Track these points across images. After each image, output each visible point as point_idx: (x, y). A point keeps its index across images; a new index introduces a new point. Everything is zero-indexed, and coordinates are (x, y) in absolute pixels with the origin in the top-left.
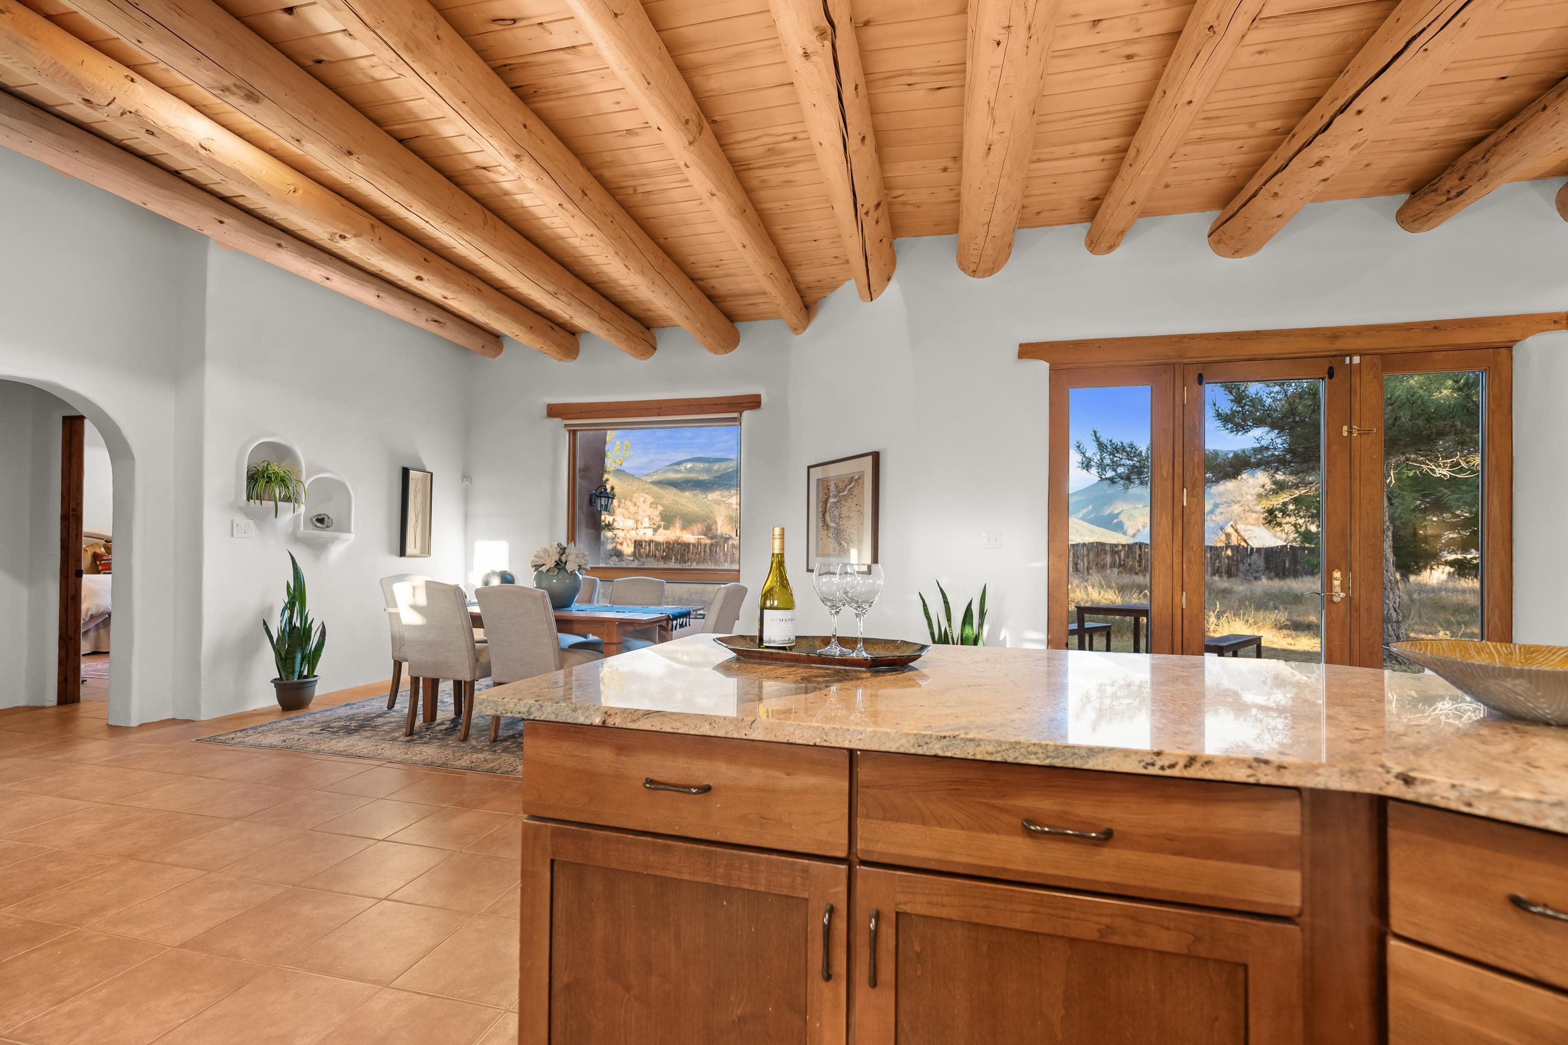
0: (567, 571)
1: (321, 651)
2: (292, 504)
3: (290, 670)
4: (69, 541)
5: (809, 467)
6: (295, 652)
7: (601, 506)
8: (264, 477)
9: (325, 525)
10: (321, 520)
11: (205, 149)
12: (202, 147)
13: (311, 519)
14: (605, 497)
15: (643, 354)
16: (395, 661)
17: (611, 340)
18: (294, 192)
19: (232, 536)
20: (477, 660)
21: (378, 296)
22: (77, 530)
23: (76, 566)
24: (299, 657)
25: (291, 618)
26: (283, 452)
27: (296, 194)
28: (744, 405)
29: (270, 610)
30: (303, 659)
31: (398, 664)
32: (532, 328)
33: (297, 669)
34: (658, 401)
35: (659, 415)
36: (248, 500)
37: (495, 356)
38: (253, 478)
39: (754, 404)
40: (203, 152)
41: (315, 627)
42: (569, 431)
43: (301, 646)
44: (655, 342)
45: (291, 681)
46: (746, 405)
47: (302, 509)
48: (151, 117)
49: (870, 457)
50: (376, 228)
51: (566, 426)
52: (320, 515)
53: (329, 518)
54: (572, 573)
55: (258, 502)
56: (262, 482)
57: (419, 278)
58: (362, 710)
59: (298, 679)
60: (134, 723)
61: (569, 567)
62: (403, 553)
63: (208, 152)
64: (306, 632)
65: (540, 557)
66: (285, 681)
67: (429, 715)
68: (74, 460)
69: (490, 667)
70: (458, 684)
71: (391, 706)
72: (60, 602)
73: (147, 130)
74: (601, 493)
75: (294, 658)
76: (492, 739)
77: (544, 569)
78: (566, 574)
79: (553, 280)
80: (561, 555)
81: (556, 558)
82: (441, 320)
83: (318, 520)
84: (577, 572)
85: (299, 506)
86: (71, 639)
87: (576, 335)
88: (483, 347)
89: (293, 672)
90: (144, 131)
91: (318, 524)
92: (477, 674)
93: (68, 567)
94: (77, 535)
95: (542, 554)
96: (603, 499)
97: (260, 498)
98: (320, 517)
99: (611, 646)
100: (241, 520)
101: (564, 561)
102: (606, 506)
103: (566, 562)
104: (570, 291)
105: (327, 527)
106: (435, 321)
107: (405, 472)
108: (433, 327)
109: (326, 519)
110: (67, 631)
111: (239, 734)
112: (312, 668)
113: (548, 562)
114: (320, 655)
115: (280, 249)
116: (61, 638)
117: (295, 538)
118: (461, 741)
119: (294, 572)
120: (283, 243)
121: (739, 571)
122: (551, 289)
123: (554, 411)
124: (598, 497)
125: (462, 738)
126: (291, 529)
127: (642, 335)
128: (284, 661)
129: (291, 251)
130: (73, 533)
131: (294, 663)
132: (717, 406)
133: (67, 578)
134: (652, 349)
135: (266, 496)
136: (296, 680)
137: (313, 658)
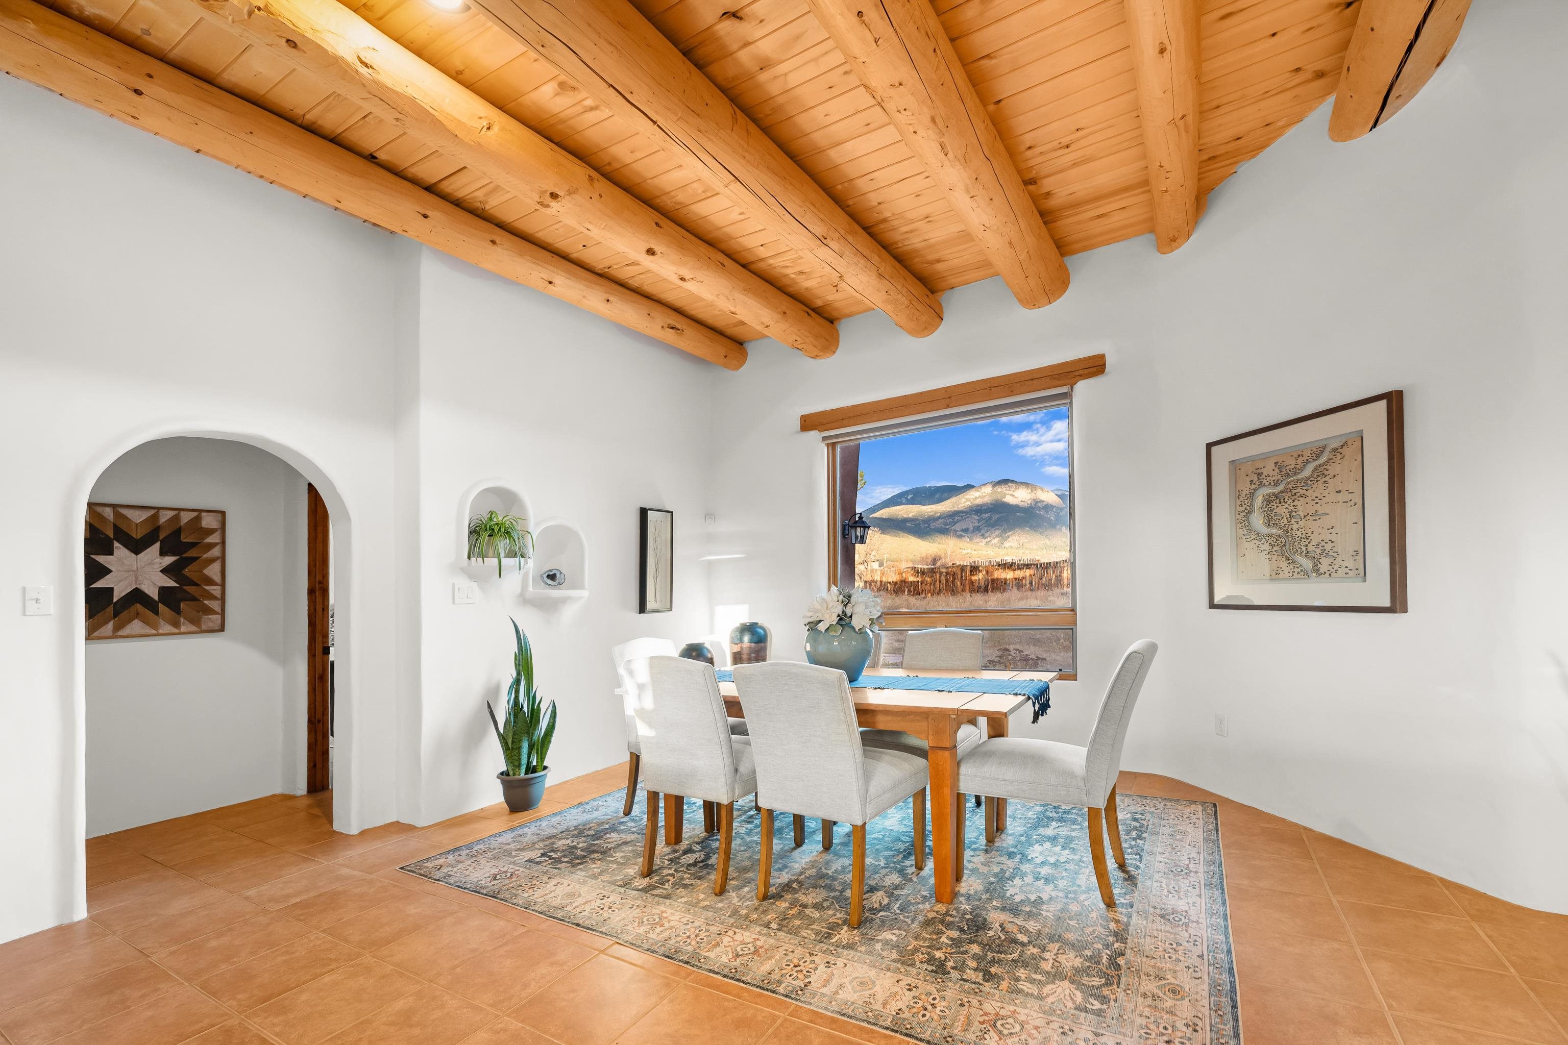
0: (853, 628)
1: (551, 736)
2: (517, 559)
3: (516, 763)
4: (315, 617)
5: (1209, 446)
6: (520, 741)
7: (857, 537)
8: (486, 530)
9: (557, 581)
10: (552, 577)
11: (366, 65)
12: (362, 62)
13: (542, 576)
14: (861, 527)
15: (926, 328)
16: (631, 753)
17: (889, 308)
18: (489, 128)
19: (454, 603)
20: (736, 770)
21: (608, 301)
22: (323, 604)
23: (323, 643)
24: (525, 745)
25: (517, 697)
26: (508, 497)
27: (490, 133)
28: (1077, 373)
29: (496, 690)
30: (531, 747)
31: (635, 757)
32: (785, 313)
33: (524, 761)
34: (946, 389)
35: (948, 407)
36: (469, 558)
37: (737, 368)
38: (475, 532)
39: (1094, 369)
40: (363, 70)
41: (543, 707)
42: (828, 445)
43: (528, 733)
44: (942, 311)
45: (517, 777)
46: (1081, 372)
47: (531, 563)
48: (287, 15)
49: (1383, 404)
50: (596, 181)
51: (824, 439)
52: (551, 570)
53: (561, 573)
54: (862, 632)
55: (480, 559)
56: (485, 536)
57: (651, 252)
58: (595, 814)
59: (526, 773)
60: (354, 831)
61: (857, 623)
62: (642, 609)
63: (370, 71)
64: (535, 713)
65: (816, 611)
66: (511, 777)
67: (673, 835)
68: (320, 529)
69: (754, 779)
70: (709, 806)
71: (628, 812)
72: (308, 683)
73: (288, 41)
74: (856, 522)
75: (519, 748)
76: (761, 896)
77: (822, 627)
78: (853, 634)
79: (822, 216)
80: (846, 606)
81: (839, 609)
82: (678, 326)
83: (548, 576)
84: (868, 631)
85: (526, 562)
86: (319, 721)
87: (835, 323)
88: (726, 357)
89: (519, 766)
90: (284, 40)
91: (550, 582)
92: (736, 794)
93: (315, 643)
94: (323, 610)
95: (818, 606)
96: (858, 529)
97: (483, 555)
98: (551, 573)
99: (941, 753)
100: (462, 582)
101: (849, 615)
102: (862, 537)
103: (851, 616)
104: (843, 232)
105: (559, 584)
106: (672, 328)
107: (643, 512)
108: (670, 335)
109: (558, 575)
110: (315, 713)
111: (451, 857)
112: (542, 758)
113: (827, 616)
114: (550, 742)
115: (495, 247)
116: (310, 721)
117: (524, 600)
118: (716, 895)
119: (518, 643)
120: (498, 240)
121: (1073, 610)
122: (819, 230)
123: (809, 423)
124: (852, 527)
125: (717, 890)
126: (519, 590)
127: (927, 300)
128: (511, 750)
129: (507, 249)
130: (319, 608)
131: (520, 754)
132: (1035, 382)
133: (314, 656)
134: (938, 320)
135: (491, 552)
136: (522, 775)
137: (541, 746)
